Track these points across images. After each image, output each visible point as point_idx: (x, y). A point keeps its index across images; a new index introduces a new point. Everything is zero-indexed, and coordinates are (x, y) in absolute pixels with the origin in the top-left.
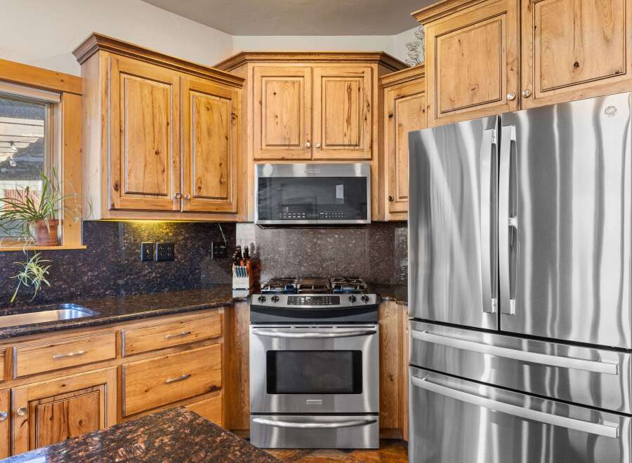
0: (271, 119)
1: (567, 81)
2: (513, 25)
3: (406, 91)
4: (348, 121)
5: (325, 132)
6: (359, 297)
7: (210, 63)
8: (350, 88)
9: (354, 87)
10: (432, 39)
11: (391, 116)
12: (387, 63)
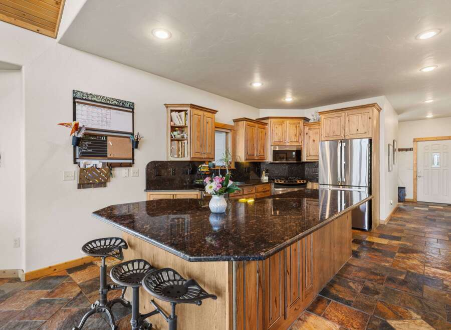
0: (275, 134)
1: (355, 133)
2: (344, 119)
3: (311, 128)
4: (296, 135)
5: (290, 138)
6: (302, 181)
7: (254, 119)
8: (296, 127)
9: (297, 126)
10: (323, 119)
11: (307, 134)
12: (306, 120)
